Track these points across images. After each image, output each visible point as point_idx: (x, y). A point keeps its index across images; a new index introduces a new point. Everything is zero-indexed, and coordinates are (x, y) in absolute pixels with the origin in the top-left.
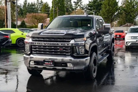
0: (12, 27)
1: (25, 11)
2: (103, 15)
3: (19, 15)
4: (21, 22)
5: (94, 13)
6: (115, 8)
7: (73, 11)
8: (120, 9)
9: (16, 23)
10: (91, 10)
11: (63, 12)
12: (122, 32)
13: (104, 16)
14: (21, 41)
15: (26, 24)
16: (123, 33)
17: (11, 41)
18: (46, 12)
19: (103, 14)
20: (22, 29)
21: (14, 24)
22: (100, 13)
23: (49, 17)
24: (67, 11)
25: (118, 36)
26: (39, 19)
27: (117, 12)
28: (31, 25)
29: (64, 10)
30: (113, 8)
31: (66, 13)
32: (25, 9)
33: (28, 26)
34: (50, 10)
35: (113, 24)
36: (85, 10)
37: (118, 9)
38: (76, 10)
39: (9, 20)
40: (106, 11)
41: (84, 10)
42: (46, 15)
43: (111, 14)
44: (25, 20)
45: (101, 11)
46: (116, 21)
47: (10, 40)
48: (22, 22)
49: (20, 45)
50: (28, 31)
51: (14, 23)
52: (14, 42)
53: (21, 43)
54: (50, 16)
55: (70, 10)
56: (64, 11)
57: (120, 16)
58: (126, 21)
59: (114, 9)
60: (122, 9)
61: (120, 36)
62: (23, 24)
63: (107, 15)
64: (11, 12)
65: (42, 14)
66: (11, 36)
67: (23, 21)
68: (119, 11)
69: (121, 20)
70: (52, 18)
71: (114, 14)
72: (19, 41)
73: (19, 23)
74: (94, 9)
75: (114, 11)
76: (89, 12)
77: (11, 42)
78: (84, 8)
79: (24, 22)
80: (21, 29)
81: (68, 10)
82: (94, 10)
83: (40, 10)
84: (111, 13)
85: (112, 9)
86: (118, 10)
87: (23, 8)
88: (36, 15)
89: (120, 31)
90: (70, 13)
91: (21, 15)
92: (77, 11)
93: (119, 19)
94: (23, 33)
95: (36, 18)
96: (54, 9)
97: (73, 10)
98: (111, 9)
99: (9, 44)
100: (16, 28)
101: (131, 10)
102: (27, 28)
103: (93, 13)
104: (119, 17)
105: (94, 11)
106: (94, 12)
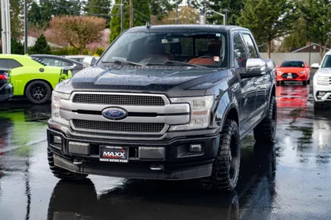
0: (13, 52)
1: (45, 11)
2: (248, 20)
3: (30, 22)
4: (36, 40)
5: (224, 15)
6: (278, 5)
7: (171, 12)
8: (291, 7)
9: (22, 42)
10: (216, 8)
11: (145, 13)
12: (300, 64)
13: (250, 23)
14: (39, 88)
15: (49, 43)
16: (304, 67)
17: (13, 88)
18: (102, 14)
19: (248, 18)
20: (40, 58)
21: (17, 44)
22: (240, 16)
23: (108, 27)
24: (155, 12)
25: (290, 77)
26: (83, 32)
27: (286, 13)
28: (62, 47)
29: (147, 8)
30: (274, 4)
31: (152, 16)
32: (46, 7)
33: (54, 48)
34: (111, 8)
35: (273, 44)
36: (201, 10)
37: (287, 7)
38: (179, 10)
39: (5, 33)
40: (255, 13)
41: (197, 8)
42: (101, 21)
43: (268, 19)
44: (48, 33)
45: (241, 10)
46: (281, 38)
47: (10, 86)
48: (38, 39)
49: (35, 98)
50: (56, 61)
51: (18, 42)
52: (19, 90)
53: (39, 93)
54: (111, 23)
55: (161, 10)
56: (146, 11)
57: (291, 24)
58: (308, 37)
59: (276, 6)
60: (297, 6)
61: (295, 75)
62: (41, 43)
63: (258, 23)
64: (11, 13)
65: (92, 18)
66: (12, 74)
67: (42, 35)
68: (291, 11)
69: (293, 36)
70: (115, 29)
71: (277, 18)
72: (32, 87)
73: (32, 42)
74: (224, 6)
75: (278, 13)
76: (212, 13)
77: (10, 91)
78: (199, 5)
79: (44, 38)
80: (37, 57)
81: (158, 10)
82: (223, 8)
83: (85, 9)
84: (269, 16)
85: (273, 7)
86: (288, 9)
87: (41, 4)
88: (75, 21)
89: (293, 62)
90: (162, 17)
91: (35, 20)
92: (180, 12)
93: (288, 31)
94: (42, 66)
95: (76, 29)
96: (122, 5)
97: (170, 8)
98: (269, 6)
99: (6, 96)
100: (23, 54)
101: (321, 8)
102: (51, 54)
103: (222, 17)
104: (290, 28)
105: (225, 10)
106: (224, 13)
